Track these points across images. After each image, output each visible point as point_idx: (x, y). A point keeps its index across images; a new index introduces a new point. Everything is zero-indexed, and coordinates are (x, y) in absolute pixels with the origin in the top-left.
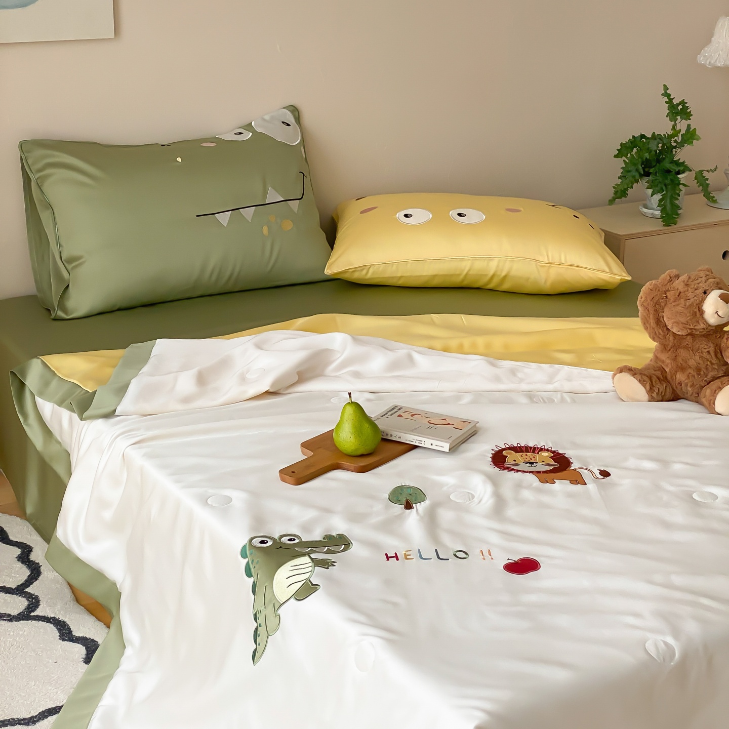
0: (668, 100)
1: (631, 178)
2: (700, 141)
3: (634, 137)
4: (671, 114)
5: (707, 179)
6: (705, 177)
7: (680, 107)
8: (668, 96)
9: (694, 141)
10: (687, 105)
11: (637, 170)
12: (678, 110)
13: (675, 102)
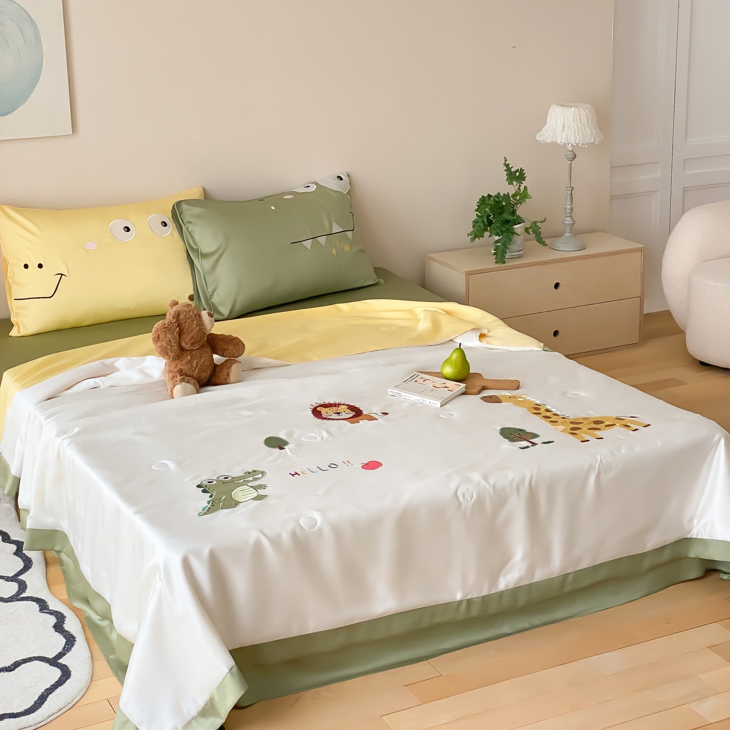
0: (506, 169)
1: (478, 228)
2: (531, 199)
3: (483, 197)
4: (508, 179)
5: (540, 228)
6: (538, 226)
7: (518, 174)
8: (507, 166)
9: (526, 200)
10: (524, 172)
11: (483, 222)
12: (516, 176)
13: (513, 170)
